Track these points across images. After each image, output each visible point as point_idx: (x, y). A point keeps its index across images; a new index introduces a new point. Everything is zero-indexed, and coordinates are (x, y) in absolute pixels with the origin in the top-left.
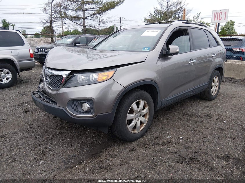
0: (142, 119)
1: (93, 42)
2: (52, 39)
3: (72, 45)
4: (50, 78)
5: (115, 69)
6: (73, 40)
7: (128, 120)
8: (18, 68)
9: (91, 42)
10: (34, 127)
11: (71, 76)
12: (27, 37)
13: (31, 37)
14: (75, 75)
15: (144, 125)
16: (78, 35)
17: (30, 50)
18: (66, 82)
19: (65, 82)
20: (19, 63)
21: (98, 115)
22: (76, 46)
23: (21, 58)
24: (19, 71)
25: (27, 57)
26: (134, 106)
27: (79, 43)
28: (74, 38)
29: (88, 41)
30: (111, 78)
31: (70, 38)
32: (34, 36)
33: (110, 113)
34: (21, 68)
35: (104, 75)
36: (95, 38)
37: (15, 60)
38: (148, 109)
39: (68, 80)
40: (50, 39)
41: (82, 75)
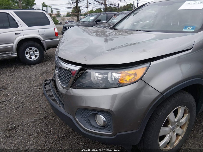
0: (179, 130)
1: (113, 20)
2: (78, 18)
3: (94, 23)
4: (59, 69)
5: (147, 65)
6: (95, 18)
7: (160, 136)
8: (45, 46)
9: (111, 19)
10: (48, 118)
11: (82, 72)
12: (61, 16)
13: (63, 16)
14: (87, 71)
15: (180, 138)
16: (99, 13)
17: (55, 29)
18: (76, 80)
19: (74, 81)
20: (45, 42)
21: (118, 134)
22: (97, 23)
23: (47, 37)
24: (46, 49)
25: (52, 36)
26: (171, 116)
27: (100, 21)
28: (96, 16)
29: (108, 18)
30: (141, 79)
31: (92, 16)
32: (66, 15)
33: (137, 132)
34: (47, 46)
35: (130, 75)
36: (115, 15)
37: (42, 39)
38: (188, 117)
39: (78, 78)
40: (75, 18)
41: (97, 73)
